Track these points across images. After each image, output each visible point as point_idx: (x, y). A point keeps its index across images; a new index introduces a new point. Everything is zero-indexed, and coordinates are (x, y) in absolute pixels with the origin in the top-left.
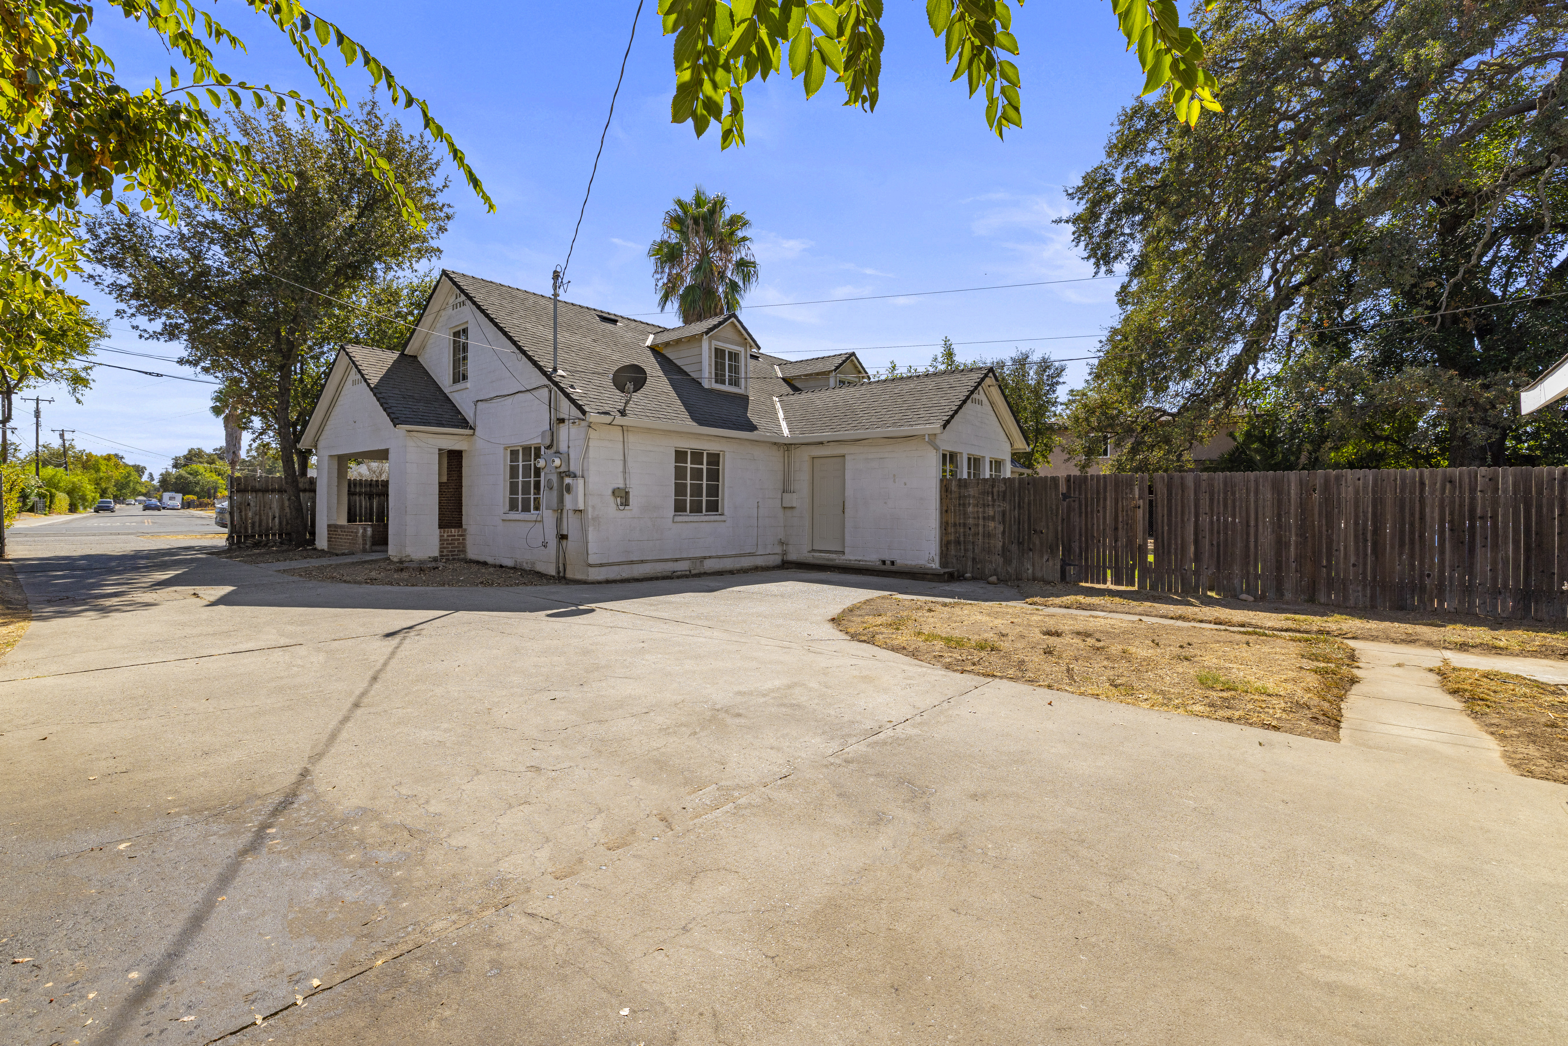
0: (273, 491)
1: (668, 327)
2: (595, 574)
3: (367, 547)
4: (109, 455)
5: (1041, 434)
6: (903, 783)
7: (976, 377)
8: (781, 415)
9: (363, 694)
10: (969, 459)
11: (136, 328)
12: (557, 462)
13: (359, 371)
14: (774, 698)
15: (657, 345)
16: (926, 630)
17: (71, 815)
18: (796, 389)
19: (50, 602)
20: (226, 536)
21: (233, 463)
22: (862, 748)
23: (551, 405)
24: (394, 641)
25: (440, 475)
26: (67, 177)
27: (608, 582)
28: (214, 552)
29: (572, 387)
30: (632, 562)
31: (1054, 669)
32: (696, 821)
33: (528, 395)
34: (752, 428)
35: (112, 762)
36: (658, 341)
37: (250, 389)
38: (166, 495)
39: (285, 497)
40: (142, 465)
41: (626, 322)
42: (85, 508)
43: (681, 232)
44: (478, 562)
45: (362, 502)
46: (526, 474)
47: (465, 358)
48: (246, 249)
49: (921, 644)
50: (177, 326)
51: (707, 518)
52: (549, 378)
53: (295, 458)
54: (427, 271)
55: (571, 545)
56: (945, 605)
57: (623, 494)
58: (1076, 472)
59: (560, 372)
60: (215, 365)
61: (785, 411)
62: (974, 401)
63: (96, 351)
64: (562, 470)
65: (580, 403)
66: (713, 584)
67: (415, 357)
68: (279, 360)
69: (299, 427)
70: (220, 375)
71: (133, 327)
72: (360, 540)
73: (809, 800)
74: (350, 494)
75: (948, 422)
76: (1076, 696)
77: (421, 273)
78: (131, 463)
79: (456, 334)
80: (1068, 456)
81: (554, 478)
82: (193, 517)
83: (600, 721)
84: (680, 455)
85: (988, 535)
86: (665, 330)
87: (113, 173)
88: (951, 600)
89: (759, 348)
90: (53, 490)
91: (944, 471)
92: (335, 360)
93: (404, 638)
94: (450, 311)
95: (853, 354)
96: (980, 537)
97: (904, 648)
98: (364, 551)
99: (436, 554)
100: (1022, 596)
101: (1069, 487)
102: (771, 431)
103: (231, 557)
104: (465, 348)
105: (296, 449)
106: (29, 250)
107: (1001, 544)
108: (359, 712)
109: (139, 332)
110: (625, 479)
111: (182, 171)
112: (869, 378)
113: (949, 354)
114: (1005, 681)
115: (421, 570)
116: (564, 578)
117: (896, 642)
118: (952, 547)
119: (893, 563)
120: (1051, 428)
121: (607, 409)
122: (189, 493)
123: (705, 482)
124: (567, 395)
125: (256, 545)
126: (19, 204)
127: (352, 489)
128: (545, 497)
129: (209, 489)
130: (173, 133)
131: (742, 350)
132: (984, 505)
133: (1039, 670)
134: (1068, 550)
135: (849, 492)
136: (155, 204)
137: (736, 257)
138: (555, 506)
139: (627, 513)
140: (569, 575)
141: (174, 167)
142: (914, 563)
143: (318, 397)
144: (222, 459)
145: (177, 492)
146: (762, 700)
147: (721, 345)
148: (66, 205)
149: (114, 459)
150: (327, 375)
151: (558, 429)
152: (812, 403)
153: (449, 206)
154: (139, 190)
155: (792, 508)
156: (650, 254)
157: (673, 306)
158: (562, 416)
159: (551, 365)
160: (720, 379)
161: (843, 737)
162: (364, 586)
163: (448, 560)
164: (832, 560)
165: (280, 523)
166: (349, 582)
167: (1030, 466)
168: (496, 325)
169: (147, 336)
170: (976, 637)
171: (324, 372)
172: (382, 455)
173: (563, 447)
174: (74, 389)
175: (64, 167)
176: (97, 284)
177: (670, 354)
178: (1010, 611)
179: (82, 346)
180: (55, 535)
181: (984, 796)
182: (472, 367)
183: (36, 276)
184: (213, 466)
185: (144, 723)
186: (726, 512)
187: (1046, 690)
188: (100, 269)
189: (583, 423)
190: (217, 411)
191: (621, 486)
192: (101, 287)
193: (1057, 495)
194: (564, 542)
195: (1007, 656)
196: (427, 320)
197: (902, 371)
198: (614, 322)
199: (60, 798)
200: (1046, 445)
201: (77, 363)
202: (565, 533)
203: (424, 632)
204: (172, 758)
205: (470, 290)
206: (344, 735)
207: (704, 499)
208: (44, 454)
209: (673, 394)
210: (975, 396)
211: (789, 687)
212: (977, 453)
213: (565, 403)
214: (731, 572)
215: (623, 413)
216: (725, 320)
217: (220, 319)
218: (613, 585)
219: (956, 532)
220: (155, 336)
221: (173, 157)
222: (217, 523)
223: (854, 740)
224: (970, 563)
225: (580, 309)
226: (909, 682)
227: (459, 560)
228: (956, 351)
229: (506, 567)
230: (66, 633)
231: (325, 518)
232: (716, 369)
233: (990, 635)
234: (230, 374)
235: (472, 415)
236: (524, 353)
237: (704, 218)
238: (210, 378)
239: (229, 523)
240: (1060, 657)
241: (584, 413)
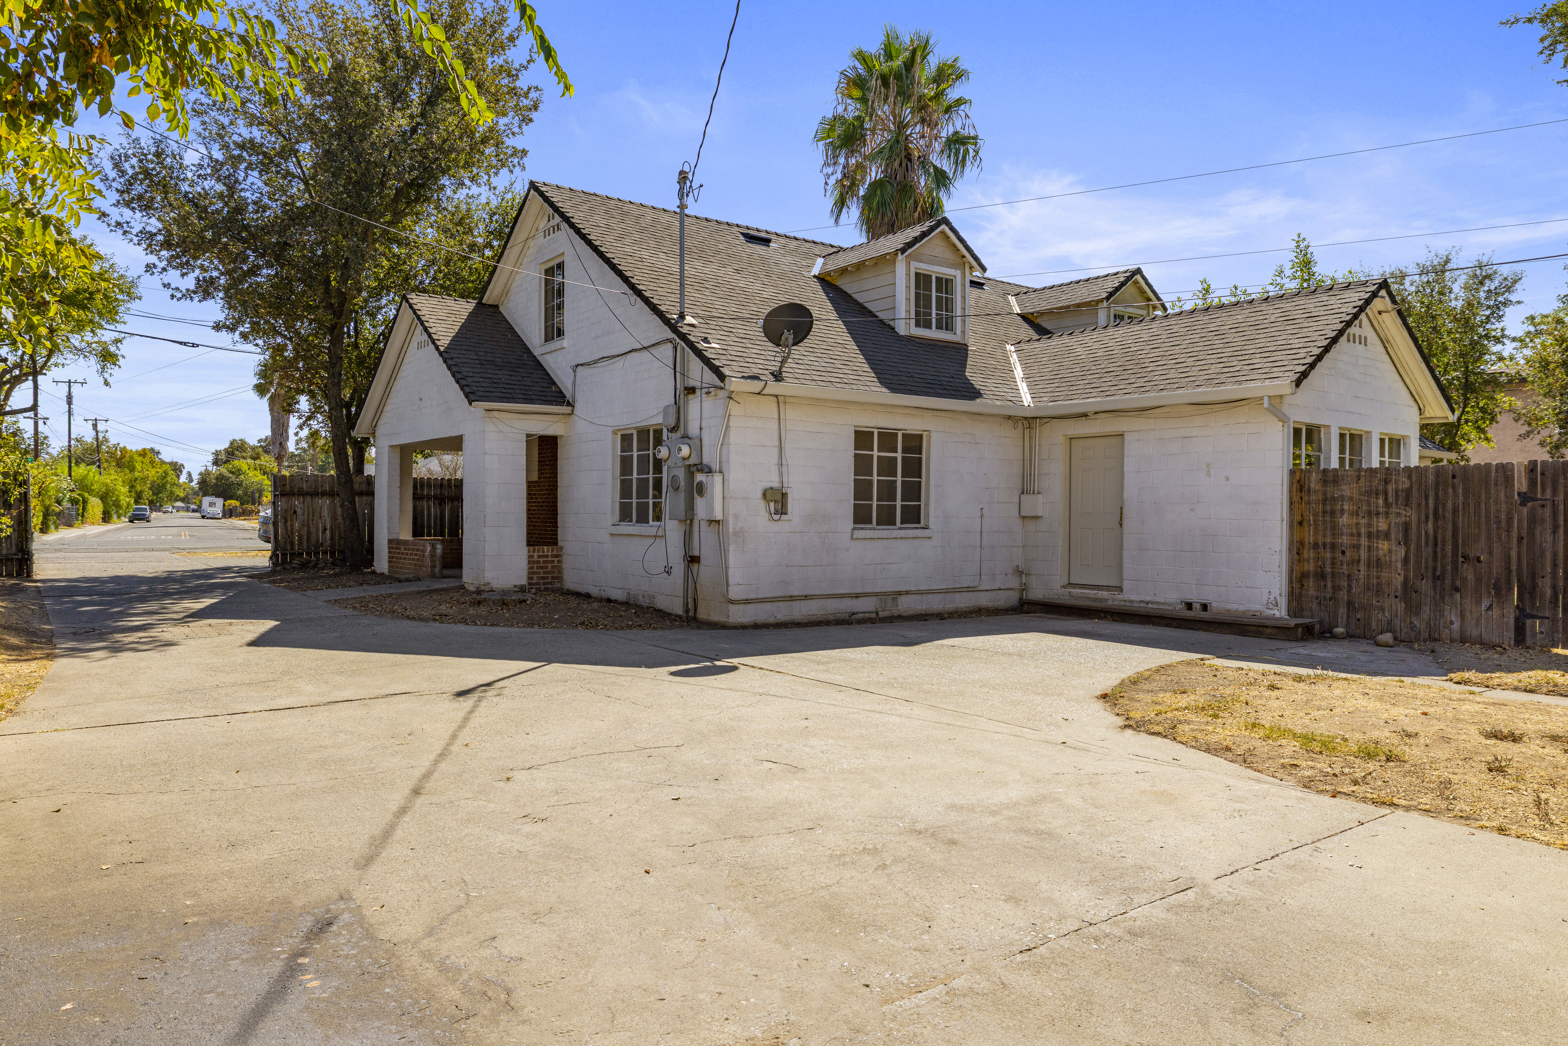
0: (324, 494)
1: (845, 245)
2: (738, 615)
3: (437, 570)
4: (144, 450)
5: (1474, 391)
6: (1232, 979)
7: (1356, 297)
8: (1019, 372)
9: (427, 776)
10: (1342, 436)
11: (167, 286)
12: (685, 451)
13: (426, 329)
14: (1010, 819)
15: (828, 274)
16: (1266, 719)
17: (80, 914)
18: (1043, 332)
19: (76, 635)
20: (269, 554)
21: (279, 458)
22: (1158, 913)
23: (678, 369)
24: (467, 703)
25: (528, 471)
26: (64, 84)
27: (756, 626)
28: (256, 575)
29: (705, 340)
30: (791, 598)
31: (1509, 799)
32: (885, 1008)
33: (645, 355)
34: (973, 394)
35: (127, 846)
36: (830, 267)
37: (296, 358)
38: (206, 500)
39: (337, 501)
40: (180, 462)
41: (783, 241)
42: (119, 517)
43: (863, 100)
44: (578, 594)
45: (431, 509)
46: (643, 469)
47: (560, 307)
48: (288, 173)
49: (1258, 743)
50: (212, 281)
51: (903, 533)
52: (674, 328)
53: (350, 451)
54: (507, 184)
55: (705, 572)
56: (1299, 679)
57: (779, 498)
58: (1542, 456)
59: (689, 319)
60: (256, 329)
61: (1025, 367)
62: (1352, 339)
63: (126, 318)
64: (692, 461)
65: (717, 363)
66: (912, 634)
67: (497, 307)
68: (328, 318)
69: (353, 409)
70: (260, 342)
71: (165, 286)
72: (428, 561)
73: (1069, 992)
74: (416, 497)
75: (1304, 375)
76: (1554, 851)
77: (500, 188)
78: (167, 460)
79: (549, 272)
80: (1526, 428)
81: (681, 474)
82: (235, 528)
83: (742, 837)
84: (862, 438)
85: (1377, 564)
86: (840, 249)
87: (113, 72)
88: (1310, 672)
89: (984, 269)
90: (86, 495)
91: (1297, 457)
92: (396, 316)
93: (480, 700)
94: (540, 239)
95: (1138, 271)
96: (1362, 568)
97: (1228, 749)
98: (433, 576)
99: (524, 581)
100: (1443, 668)
101: (1532, 483)
102: (1003, 398)
103: (274, 582)
104: (560, 293)
105: (351, 438)
106: (40, 188)
107: (1400, 579)
108: (420, 800)
109: (170, 292)
110: (781, 475)
111: (194, 63)
112: (1165, 309)
113: (1305, 263)
114: (1414, 814)
115: (504, 604)
116: (695, 618)
117: (1213, 739)
118: (1311, 583)
119: (1205, 607)
120: (1493, 381)
121: (755, 371)
122: (231, 498)
123: (899, 478)
124: (699, 353)
125: (304, 566)
126: (14, 125)
127: (419, 492)
128: (670, 502)
129: (253, 493)
130: (183, 11)
131: (958, 273)
132: (1370, 513)
133: (1479, 799)
134: (1529, 591)
135: (1130, 492)
136: (164, 110)
137: (946, 131)
138: (682, 514)
139: (784, 525)
140: (702, 615)
141: (185, 58)
142: (1241, 608)
143: (376, 366)
144: (267, 452)
145: (218, 495)
146: (992, 820)
147: (924, 268)
148: (64, 121)
149: (149, 455)
150: (386, 336)
151: (686, 403)
152: (1071, 350)
153: (537, 88)
154: (145, 94)
155: (1036, 518)
156: (817, 139)
157: (853, 213)
158: (692, 383)
159: (676, 310)
160: (922, 321)
161: (1124, 891)
162: (431, 624)
163: (538, 589)
164: (1101, 600)
165: (332, 538)
166: (413, 619)
167: (1453, 447)
168: (601, 255)
169: (179, 295)
170: (1358, 736)
171: (382, 334)
172: (454, 444)
173: (693, 429)
174: (103, 368)
175: (61, 71)
176: (125, 233)
177: (848, 285)
178: (1421, 693)
179: (111, 313)
180: (87, 550)
181: (1383, 1016)
182: (570, 318)
183: (46, 222)
184: (258, 462)
185: (165, 798)
186: (931, 525)
187: (1495, 835)
188: (127, 213)
189: (722, 394)
190: (261, 389)
191: (776, 485)
192: (130, 236)
193: (1509, 497)
194: (695, 567)
195: (1417, 771)
196: (512, 253)
197: (1221, 294)
198: (766, 242)
199: (69, 890)
200: (1483, 410)
201: (107, 335)
202: (696, 553)
203: (506, 692)
204: (194, 848)
205: (566, 207)
206: (399, 833)
207: (899, 503)
208: (77, 449)
209: (852, 346)
210: (1353, 330)
211: (1034, 802)
212: (1357, 425)
213: (695, 365)
214: (940, 616)
215: (778, 377)
216: (932, 229)
217: (260, 268)
218: (764, 632)
219: (1317, 559)
220: (188, 295)
221: (184, 45)
222: (260, 537)
223: (1143, 898)
224: (1342, 610)
225: (716, 226)
226: (1237, 806)
227: (553, 591)
228: (1316, 258)
229: (616, 601)
230: (89, 675)
231: (385, 531)
232: (917, 305)
233: (1383, 734)
234: (272, 341)
235: (570, 386)
236: (639, 293)
237: (898, 76)
238: (250, 347)
239: (272, 536)
240: (1519, 778)
241: (722, 377)
